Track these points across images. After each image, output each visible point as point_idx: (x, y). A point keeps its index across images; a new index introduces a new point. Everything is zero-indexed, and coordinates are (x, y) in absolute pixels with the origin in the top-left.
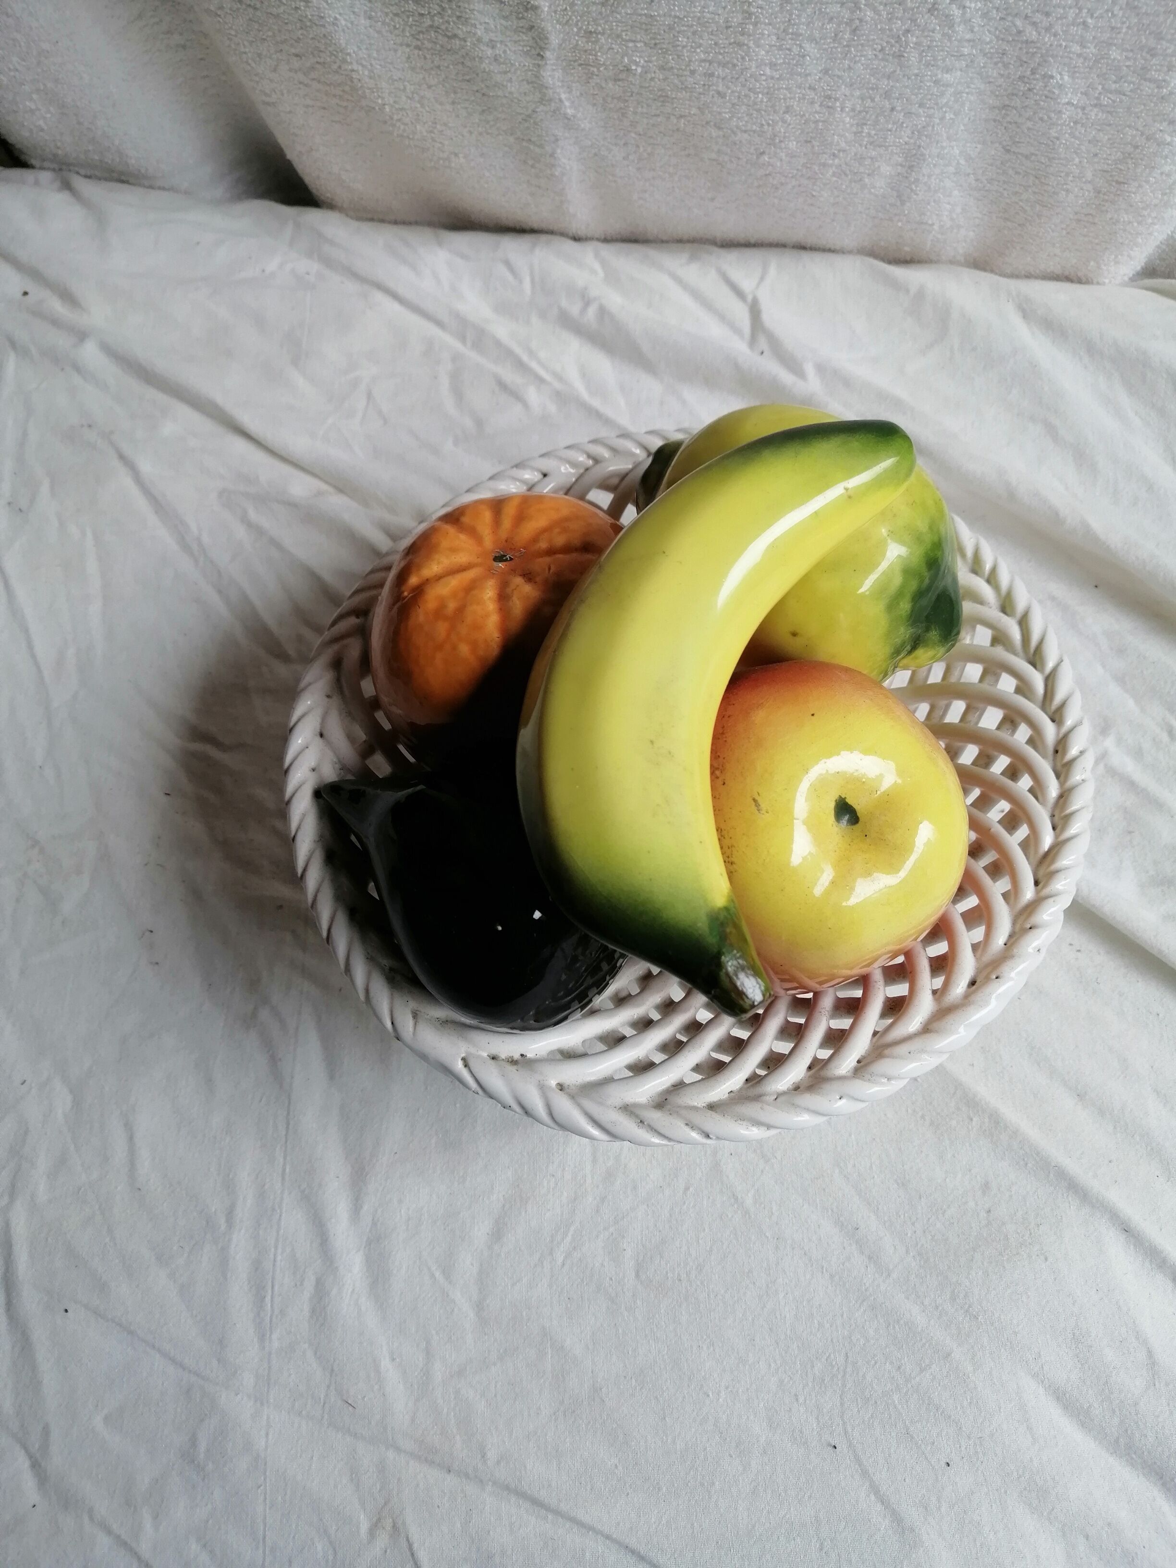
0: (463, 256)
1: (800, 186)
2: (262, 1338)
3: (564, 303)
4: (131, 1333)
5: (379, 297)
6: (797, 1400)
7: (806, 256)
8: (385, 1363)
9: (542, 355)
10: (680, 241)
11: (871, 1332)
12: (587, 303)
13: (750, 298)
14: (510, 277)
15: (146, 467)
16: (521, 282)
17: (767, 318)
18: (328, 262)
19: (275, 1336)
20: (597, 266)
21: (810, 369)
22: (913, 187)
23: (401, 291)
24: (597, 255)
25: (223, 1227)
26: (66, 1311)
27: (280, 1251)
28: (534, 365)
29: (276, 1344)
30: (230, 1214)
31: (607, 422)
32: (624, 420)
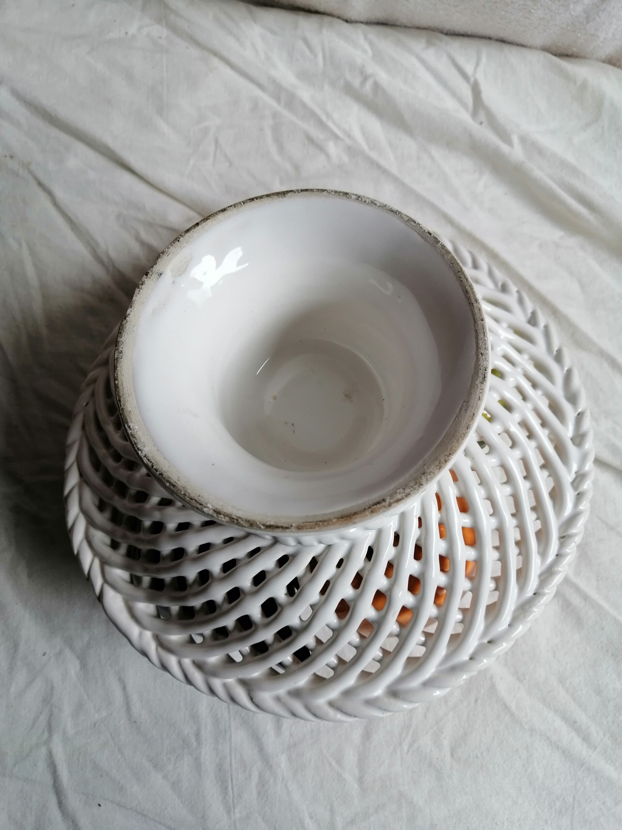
0: (273, 32)
1: (524, 5)
2: (229, 812)
3: (348, 77)
4: (144, 816)
5: (216, 62)
6: (547, 824)
7: (506, 49)
8: (307, 821)
9: (336, 116)
10: (418, 28)
11: (588, 783)
12: (365, 78)
13: (472, 80)
14: (307, 52)
15: (59, 194)
16: (316, 56)
17: (484, 96)
18: (174, 29)
19: (237, 811)
20: (367, 47)
21: (515, 139)
22: (600, 13)
23: (233, 59)
24: (366, 38)
25: (195, 744)
26: (100, 805)
27: (233, 757)
28: (330, 124)
29: (238, 815)
30: (198, 735)
31: (385, 172)
32: (394, 170)
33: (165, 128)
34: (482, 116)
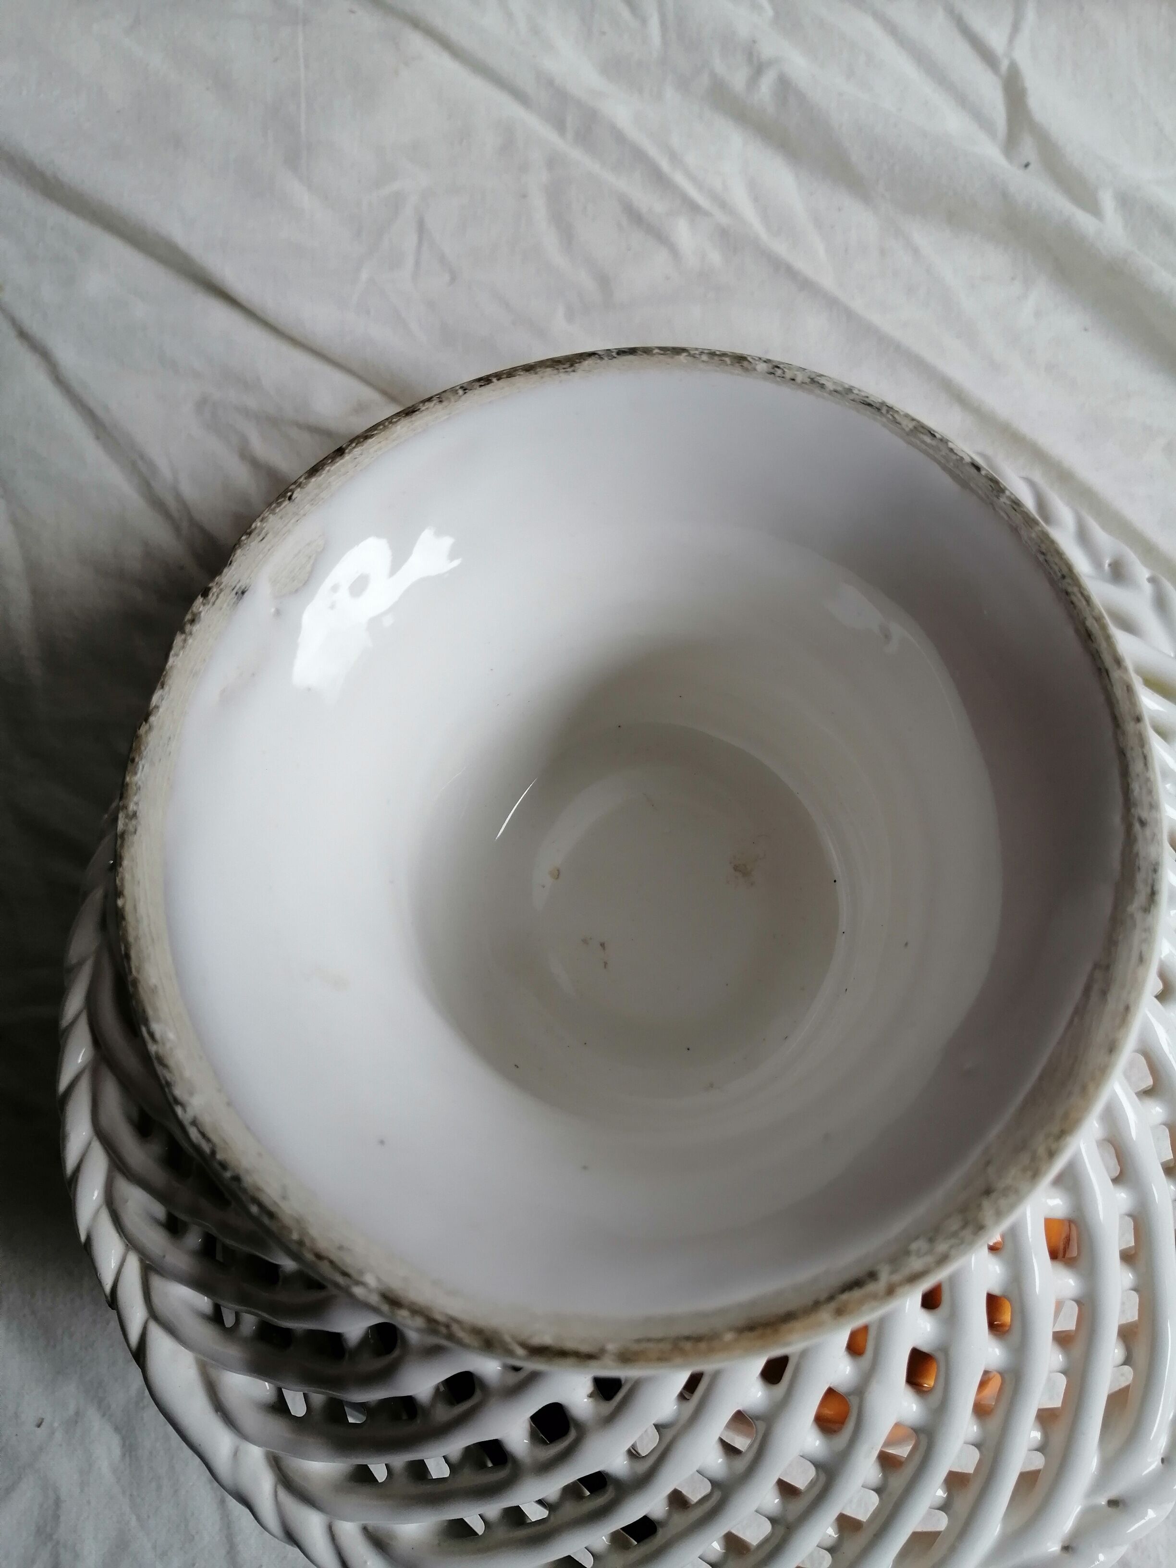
3: (719, 66)
5: (416, 42)
9: (691, 159)
12: (758, 69)
13: (1004, 65)
16: (644, 21)
17: (1033, 102)
21: (1108, 201)
23: (456, 34)
28: (679, 178)
31: (806, 285)
32: (828, 281)
33: (304, 198)
34: (1028, 149)
